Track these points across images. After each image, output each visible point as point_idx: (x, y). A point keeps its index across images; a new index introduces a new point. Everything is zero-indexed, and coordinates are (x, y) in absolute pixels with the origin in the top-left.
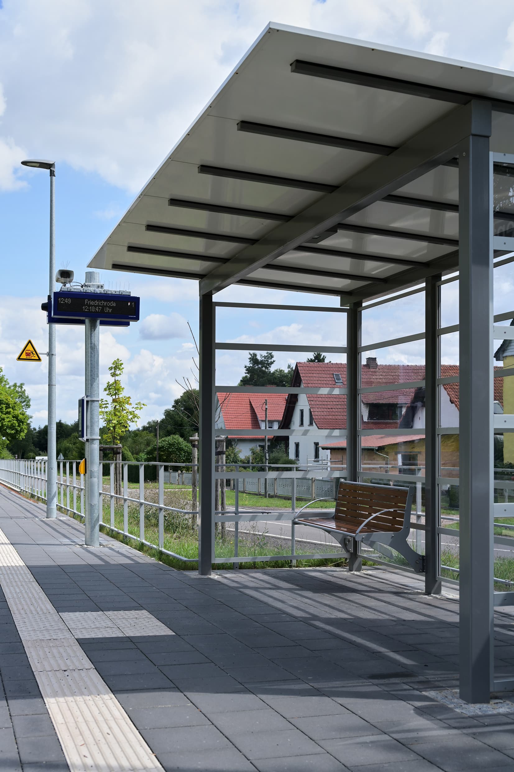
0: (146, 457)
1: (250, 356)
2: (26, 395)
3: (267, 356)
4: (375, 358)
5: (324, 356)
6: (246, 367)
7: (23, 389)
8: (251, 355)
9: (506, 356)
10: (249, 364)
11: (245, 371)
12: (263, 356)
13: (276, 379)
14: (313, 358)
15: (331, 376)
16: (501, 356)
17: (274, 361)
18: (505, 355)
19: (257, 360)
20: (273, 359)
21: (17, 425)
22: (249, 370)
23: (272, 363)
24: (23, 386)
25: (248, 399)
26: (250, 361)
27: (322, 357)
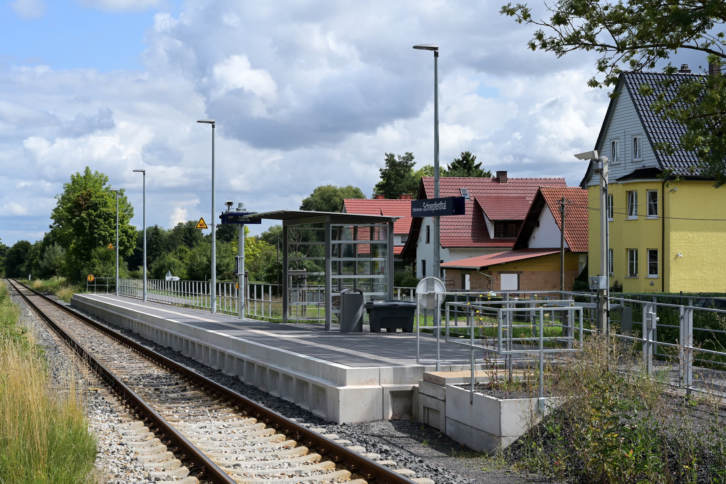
0: (265, 275)
1: (386, 158)
2: (128, 203)
3: (406, 157)
4: (506, 172)
5: (473, 156)
6: (381, 170)
7: (124, 196)
8: (388, 156)
9: (590, 186)
10: (385, 167)
11: (381, 175)
12: (402, 157)
13: (416, 184)
14: (461, 159)
15: (458, 191)
16: (586, 185)
17: (415, 163)
18: (590, 184)
19: (394, 161)
20: (413, 161)
21: (126, 240)
22: (384, 175)
23: (412, 165)
24: (124, 193)
25: (379, 210)
26: (387, 163)
27: (471, 157)
